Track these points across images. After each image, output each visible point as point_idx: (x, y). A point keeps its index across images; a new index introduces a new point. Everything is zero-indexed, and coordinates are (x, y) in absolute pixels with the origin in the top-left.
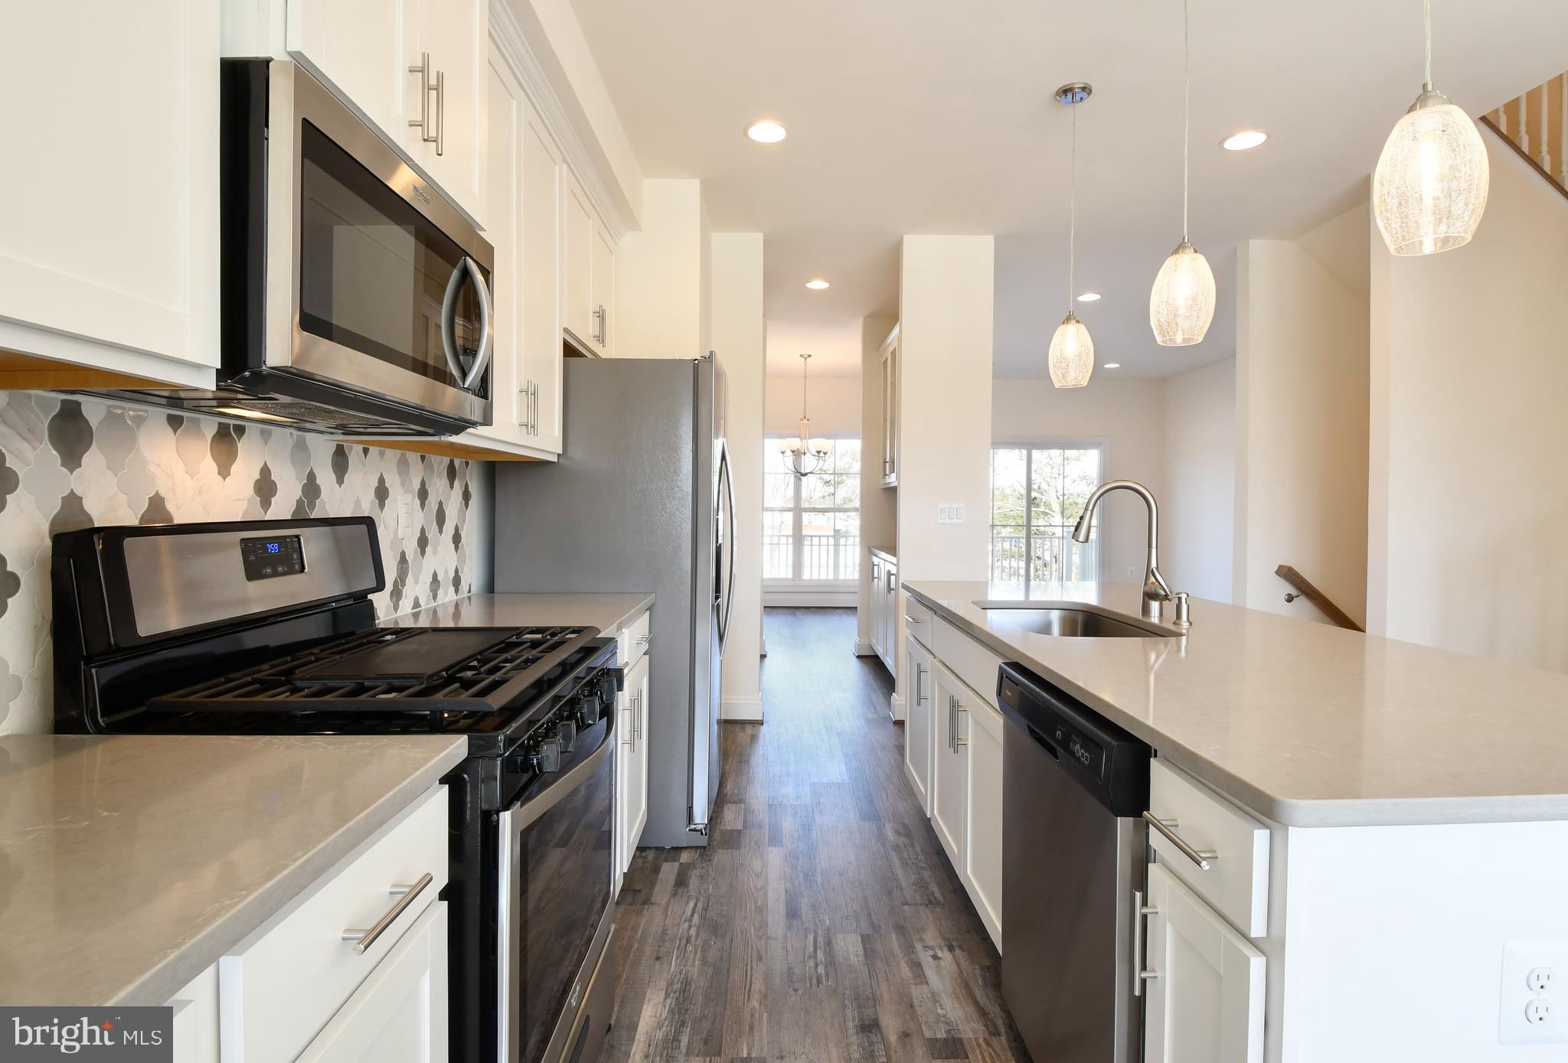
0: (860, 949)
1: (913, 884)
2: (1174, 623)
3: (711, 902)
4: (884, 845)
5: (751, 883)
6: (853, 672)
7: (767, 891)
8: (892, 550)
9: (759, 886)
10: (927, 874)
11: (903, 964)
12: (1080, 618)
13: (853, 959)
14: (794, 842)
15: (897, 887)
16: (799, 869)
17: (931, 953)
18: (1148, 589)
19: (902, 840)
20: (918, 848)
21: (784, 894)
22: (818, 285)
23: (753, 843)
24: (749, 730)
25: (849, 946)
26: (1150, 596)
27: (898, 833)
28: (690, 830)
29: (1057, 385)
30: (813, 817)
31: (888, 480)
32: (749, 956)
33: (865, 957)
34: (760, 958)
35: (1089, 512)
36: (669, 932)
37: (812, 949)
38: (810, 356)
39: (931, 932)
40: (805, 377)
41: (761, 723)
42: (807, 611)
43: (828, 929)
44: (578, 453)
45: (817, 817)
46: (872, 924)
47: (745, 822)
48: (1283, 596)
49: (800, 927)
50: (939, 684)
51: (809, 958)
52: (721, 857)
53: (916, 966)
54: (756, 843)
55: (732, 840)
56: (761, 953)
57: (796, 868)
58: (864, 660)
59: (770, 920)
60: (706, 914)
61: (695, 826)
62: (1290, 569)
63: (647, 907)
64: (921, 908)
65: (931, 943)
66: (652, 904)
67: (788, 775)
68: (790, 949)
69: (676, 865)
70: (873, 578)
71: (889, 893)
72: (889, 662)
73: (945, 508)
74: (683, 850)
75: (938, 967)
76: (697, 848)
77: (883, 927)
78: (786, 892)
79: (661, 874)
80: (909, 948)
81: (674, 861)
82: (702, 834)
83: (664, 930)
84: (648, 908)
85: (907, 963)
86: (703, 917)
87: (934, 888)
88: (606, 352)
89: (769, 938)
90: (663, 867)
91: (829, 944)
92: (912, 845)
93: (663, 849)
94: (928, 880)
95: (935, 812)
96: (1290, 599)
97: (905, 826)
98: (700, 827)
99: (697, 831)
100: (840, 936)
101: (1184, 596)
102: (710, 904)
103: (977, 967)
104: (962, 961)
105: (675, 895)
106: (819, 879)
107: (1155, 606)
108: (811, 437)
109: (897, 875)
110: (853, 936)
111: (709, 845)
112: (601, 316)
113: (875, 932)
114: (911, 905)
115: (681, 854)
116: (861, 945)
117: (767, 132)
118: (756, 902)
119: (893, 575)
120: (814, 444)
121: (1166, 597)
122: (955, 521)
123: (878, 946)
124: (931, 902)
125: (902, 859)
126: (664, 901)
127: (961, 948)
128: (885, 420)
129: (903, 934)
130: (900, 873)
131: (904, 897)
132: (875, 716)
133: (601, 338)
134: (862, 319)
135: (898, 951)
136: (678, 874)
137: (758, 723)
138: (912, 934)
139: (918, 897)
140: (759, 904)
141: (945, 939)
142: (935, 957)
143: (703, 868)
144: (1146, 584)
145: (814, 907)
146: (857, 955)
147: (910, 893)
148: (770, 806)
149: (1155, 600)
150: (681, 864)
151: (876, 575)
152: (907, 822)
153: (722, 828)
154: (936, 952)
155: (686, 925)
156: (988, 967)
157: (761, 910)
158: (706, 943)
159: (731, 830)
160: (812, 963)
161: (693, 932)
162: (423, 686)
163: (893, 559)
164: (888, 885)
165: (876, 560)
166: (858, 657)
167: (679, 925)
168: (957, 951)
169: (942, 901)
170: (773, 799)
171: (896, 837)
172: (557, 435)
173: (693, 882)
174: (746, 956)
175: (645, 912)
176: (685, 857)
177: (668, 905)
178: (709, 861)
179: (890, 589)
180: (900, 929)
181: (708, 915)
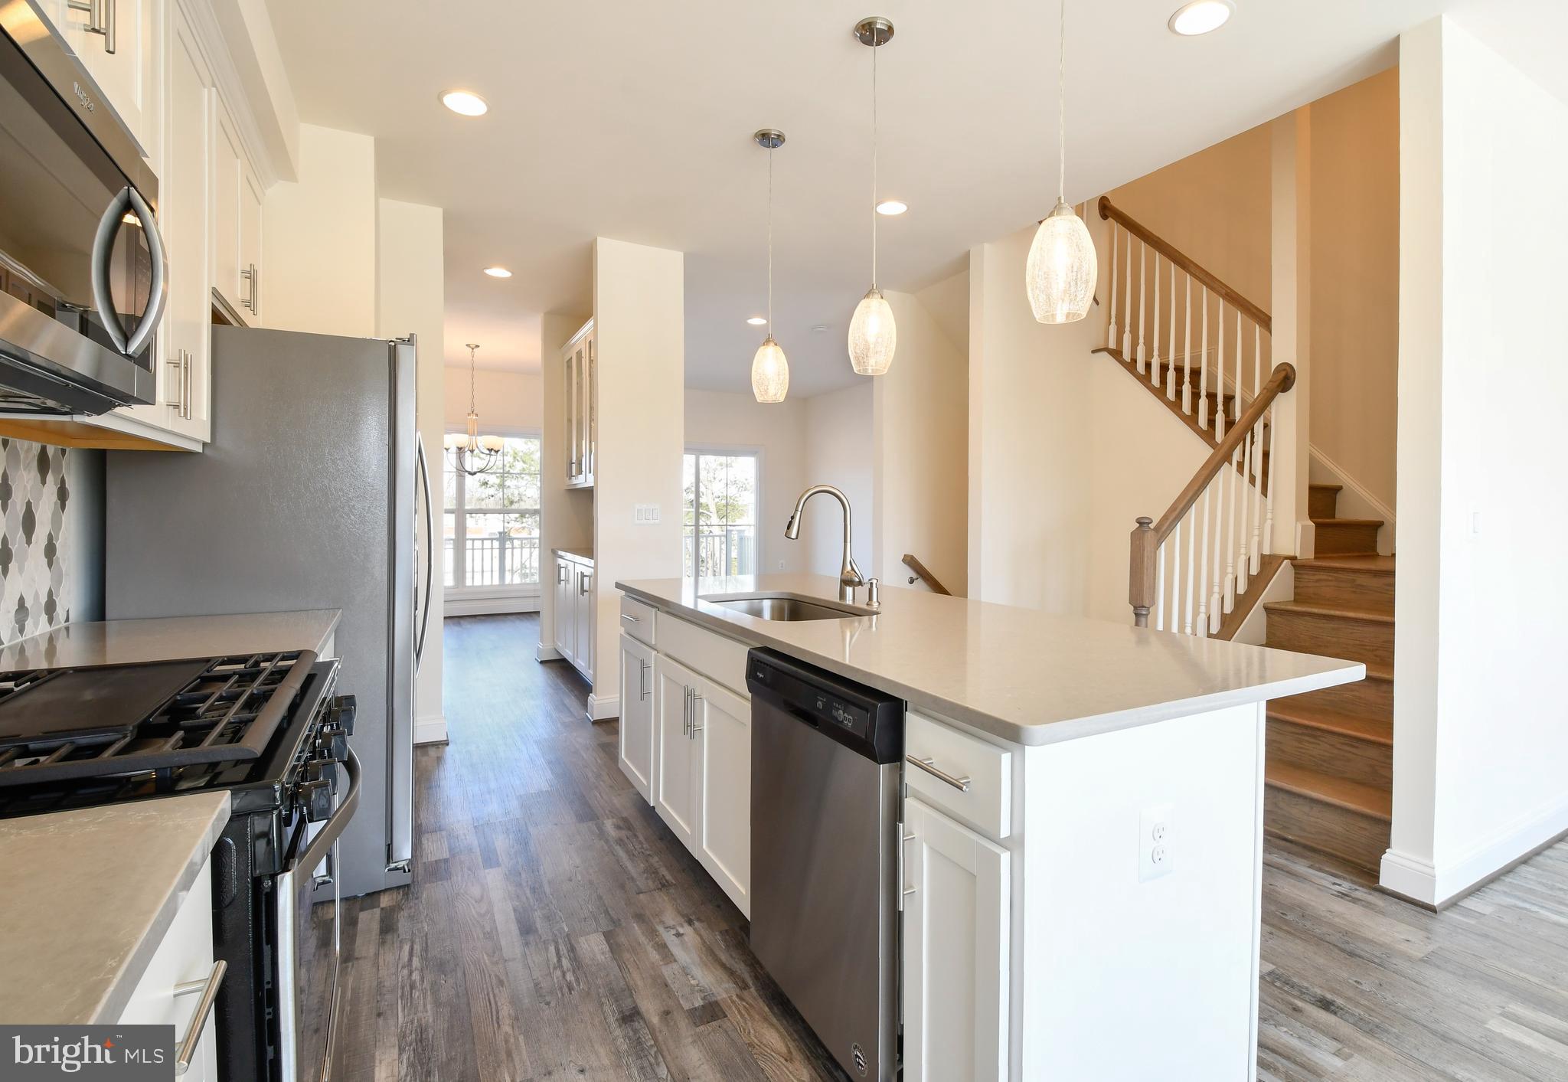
0: (605, 947)
1: (644, 873)
2: (868, 604)
3: (429, 941)
4: (607, 842)
5: (473, 910)
6: (539, 679)
7: (493, 915)
8: (588, 550)
9: (483, 911)
10: (655, 860)
11: (649, 948)
12: (786, 605)
13: (600, 958)
14: (511, 859)
15: (628, 878)
16: (524, 884)
17: (673, 932)
18: (843, 577)
19: (623, 834)
20: (641, 838)
21: (513, 914)
22: (499, 272)
23: (465, 870)
24: (432, 752)
25: (593, 946)
26: (846, 582)
27: (618, 827)
28: (389, 870)
29: (759, 399)
30: (527, 829)
31: (574, 481)
32: (489, 985)
33: (612, 952)
34: (501, 983)
35: (799, 513)
36: (387, 984)
37: (555, 960)
38: (477, 346)
39: (669, 914)
40: (473, 369)
41: (446, 743)
42: (474, 619)
43: (568, 935)
44: (226, 442)
45: (531, 829)
46: (612, 920)
47: (451, 850)
48: (907, 580)
49: (538, 941)
50: (666, 677)
51: (555, 968)
52: (431, 892)
53: (662, 947)
54: (469, 869)
55: (438, 871)
56: (502, 978)
57: (521, 884)
58: (548, 664)
59: (503, 943)
60: (427, 955)
61: (396, 864)
62: (912, 557)
63: (350, 964)
64: (656, 894)
65: (671, 923)
66: (357, 958)
67: (489, 792)
68: (532, 965)
69: (377, 911)
70: (560, 581)
71: (622, 887)
72: (580, 664)
73: (641, 510)
74: (382, 894)
75: (683, 943)
76: (398, 888)
77: (623, 920)
78: (515, 910)
79: (359, 925)
80: (652, 933)
81: (373, 908)
82: (405, 871)
83: (379, 983)
84: (353, 965)
85: (653, 946)
86: (424, 959)
87: (663, 871)
88: (253, 321)
89: (506, 960)
90: (360, 917)
91: (572, 949)
92: (635, 836)
93: (355, 898)
94: (656, 865)
95: (661, 799)
96: (912, 581)
97: (625, 820)
98: (401, 864)
99: (398, 869)
100: (582, 940)
101: (874, 581)
102: (429, 944)
103: (717, 933)
104: (703, 932)
105: (383, 943)
106: (548, 890)
107: (849, 590)
108: (481, 433)
109: (626, 867)
110: (595, 936)
111: (413, 881)
112: (251, 276)
113: (616, 926)
114: (645, 892)
115: (379, 898)
116: (605, 942)
117: (465, 103)
118: (483, 927)
119: (587, 576)
120: (485, 441)
121: (860, 583)
122: (652, 522)
123: (622, 939)
124: (664, 885)
125: (627, 852)
126: (372, 951)
127: (699, 920)
128: (570, 420)
129: (644, 921)
130: (629, 865)
131: (637, 885)
132: (571, 720)
133: (251, 304)
134: (542, 315)
135: (642, 939)
136: (382, 921)
137: (442, 744)
138: (652, 919)
139: (650, 883)
140: (488, 929)
141: (683, 916)
142: (678, 935)
143: (411, 908)
144: (842, 573)
145: (548, 918)
146: (603, 953)
147: (642, 882)
148: (475, 827)
149: (850, 586)
150: (382, 909)
151: (563, 577)
152: (625, 815)
153: (425, 860)
154: (677, 930)
155: (406, 972)
156: (726, 931)
157: (491, 935)
158: (434, 984)
159: (436, 861)
160: (558, 973)
161: (416, 976)
162: (128, 739)
163: (591, 563)
164: (620, 881)
165: (562, 562)
166: (541, 662)
167: (396, 974)
168: (697, 924)
169: (674, 882)
170: (478, 821)
171: (617, 832)
172: (205, 419)
173: (403, 924)
174: (485, 986)
175: (349, 969)
176: (385, 901)
177: (377, 955)
178: (417, 898)
179: (583, 591)
180: (640, 918)
181: (429, 955)
